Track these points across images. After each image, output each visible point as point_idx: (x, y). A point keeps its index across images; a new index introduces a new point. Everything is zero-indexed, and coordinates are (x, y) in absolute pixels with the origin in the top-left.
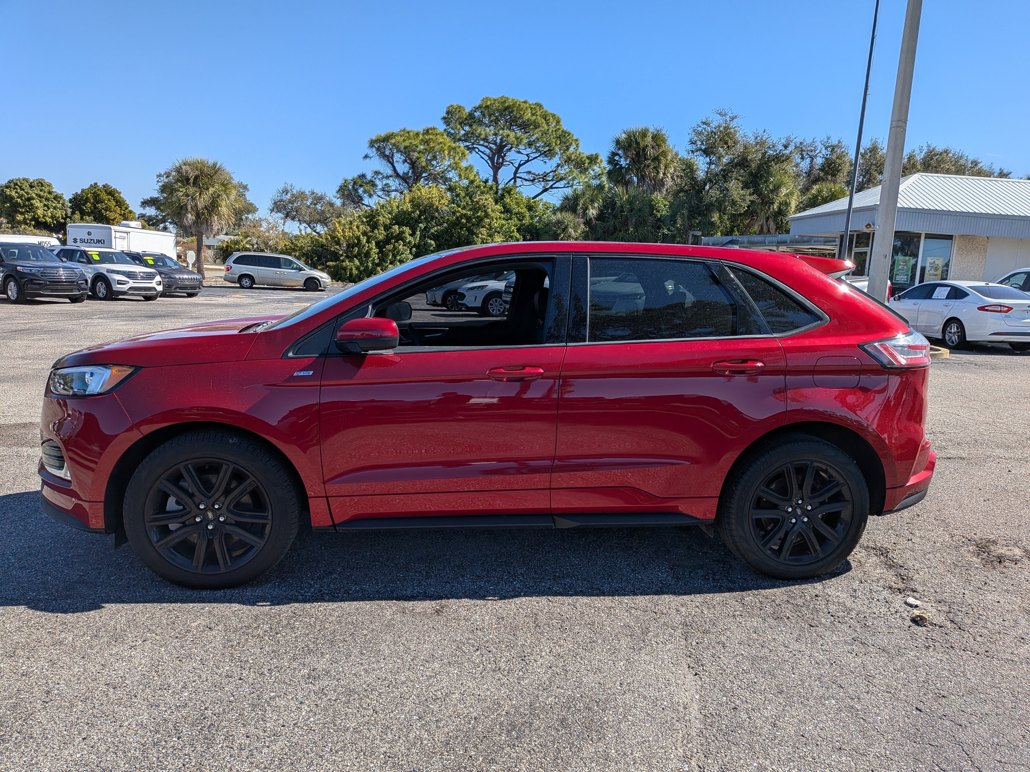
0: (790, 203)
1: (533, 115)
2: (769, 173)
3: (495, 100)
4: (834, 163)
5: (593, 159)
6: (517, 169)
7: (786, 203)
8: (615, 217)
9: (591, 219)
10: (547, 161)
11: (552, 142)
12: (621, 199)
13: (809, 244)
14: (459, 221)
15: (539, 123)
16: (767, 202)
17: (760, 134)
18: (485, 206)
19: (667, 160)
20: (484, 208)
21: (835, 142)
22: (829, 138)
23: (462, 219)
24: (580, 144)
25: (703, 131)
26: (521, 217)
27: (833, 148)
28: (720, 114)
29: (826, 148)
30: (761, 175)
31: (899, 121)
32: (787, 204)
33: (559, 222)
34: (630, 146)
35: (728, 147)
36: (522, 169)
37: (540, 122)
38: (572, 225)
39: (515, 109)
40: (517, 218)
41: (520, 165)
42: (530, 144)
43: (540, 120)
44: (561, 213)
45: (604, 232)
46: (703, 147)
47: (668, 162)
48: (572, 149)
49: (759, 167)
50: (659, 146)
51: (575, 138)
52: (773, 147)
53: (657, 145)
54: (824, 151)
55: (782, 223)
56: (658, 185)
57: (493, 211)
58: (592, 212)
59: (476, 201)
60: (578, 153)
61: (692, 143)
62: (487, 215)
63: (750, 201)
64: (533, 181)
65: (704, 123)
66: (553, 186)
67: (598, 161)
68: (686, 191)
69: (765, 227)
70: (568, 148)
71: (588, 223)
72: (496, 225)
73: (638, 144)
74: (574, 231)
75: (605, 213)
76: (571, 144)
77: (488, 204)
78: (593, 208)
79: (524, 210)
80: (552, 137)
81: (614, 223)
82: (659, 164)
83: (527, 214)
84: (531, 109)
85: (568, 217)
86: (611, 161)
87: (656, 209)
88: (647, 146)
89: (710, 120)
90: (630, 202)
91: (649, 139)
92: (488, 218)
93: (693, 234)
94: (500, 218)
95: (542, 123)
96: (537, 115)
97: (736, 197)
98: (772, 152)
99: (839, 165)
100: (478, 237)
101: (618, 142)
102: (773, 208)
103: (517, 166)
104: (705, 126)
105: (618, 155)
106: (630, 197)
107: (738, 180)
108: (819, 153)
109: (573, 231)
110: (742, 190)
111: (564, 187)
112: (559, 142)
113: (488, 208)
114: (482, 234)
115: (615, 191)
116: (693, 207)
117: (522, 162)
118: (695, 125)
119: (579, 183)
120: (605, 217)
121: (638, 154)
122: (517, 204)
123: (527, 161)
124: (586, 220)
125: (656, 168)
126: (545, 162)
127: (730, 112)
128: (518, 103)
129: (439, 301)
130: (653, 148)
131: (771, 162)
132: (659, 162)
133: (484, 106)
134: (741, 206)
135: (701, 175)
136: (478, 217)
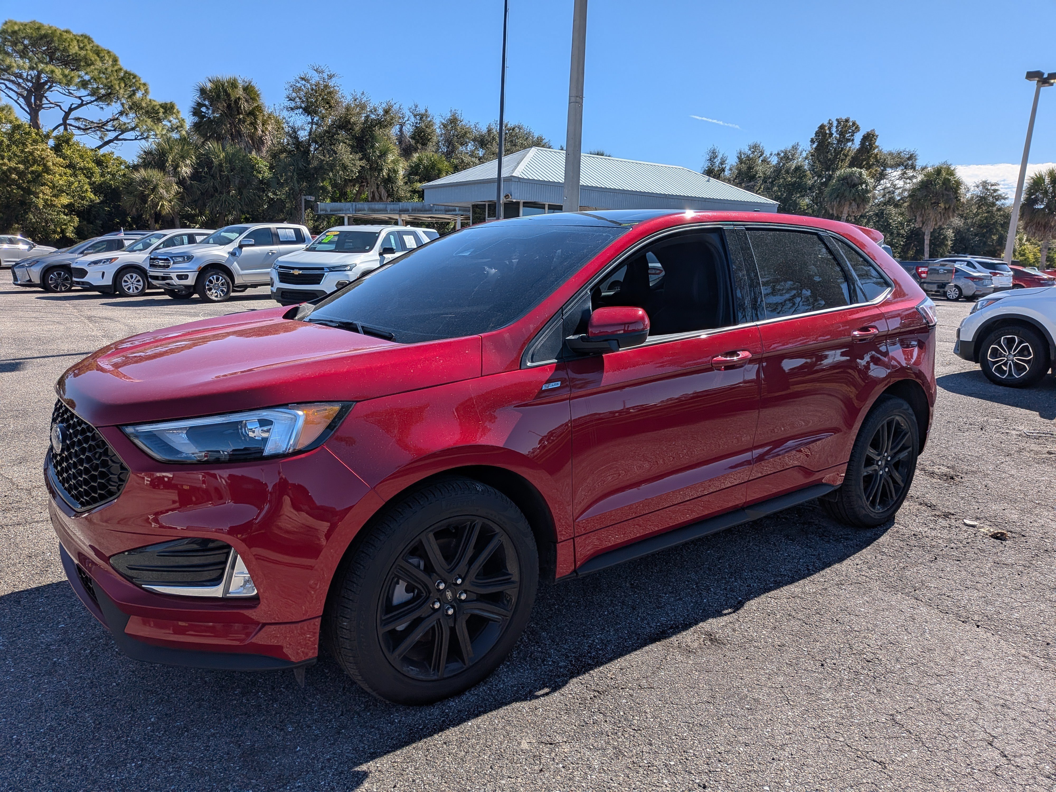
0: (398, 171)
1: (81, 49)
2: (373, 137)
3: (26, 25)
4: (423, 132)
5: (168, 109)
6: (67, 114)
7: (394, 171)
8: (213, 177)
9: (184, 179)
10: (104, 106)
11: (115, 84)
12: (218, 156)
13: (430, 212)
14: (7, 176)
15: (91, 60)
16: (376, 168)
17: (358, 97)
18: (43, 159)
19: (264, 115)
20: (42, 161)
21: (423, 112)
22: (416, 106)
23: (11, 174)
24: (150, 90)
25: (303, 87)
26: (89, 174)
27: (422, 117)
28: (316, 71)
29: (415, 116)
30: (366, 139)
31: (577, 97)
32: (396, 172)
33: (144, 181)
34: (218, 96)
35: (330, 107)
36: (73, 114)
37: (93, 59)
38: (162, 185)
39: (55, 39)
40: (84, 174)
41: (71, 110)
42: (84, 84)
43: (93, 57)
44: (145, 170)
45: (202, 193)
46: (303, 105)
47: (265, 118)
48: (139, 95)
49: (363, 131)
50: (254, 99)
51: (142, 81)
52: (375, 111)
53: (251, 98)
54: (413, 119)
55: (393, 190)
56: (258, 143)
57: (53, 164)
58: (186, 171)
59: (29, 152)
60: (148, 100)
61: (291, 100)
62: (47, 170)
63: (360, 166)
64: (84, 130)
65: (303, 79)
66: (119, 137)
67: (175, 111)
68: (290, 152)
69: (377, 194)
70: (134, 93)
71: (181, 182)
72: (61, 182)
73: (228, 95)
74: (167, 191)
75: (201, 172)
76: (138, 89)
77: (48, 156)
78: (186, 166)
79: (92, 165)
80: (112, 78)
81: (214, 183)
82: (255, 120)
83: (97, 170)
84: (78, 41)
85: (155, 175)
86: (196, 112)
87: (256, 170)
88: (239, 98)
89: (308, 77)
90: (230, 159)
91: (240, 92)
92: (48, 174)
93: (305, 199)
94: (65, 174)
95: (96, 60)
96: (87, 50)
97: (347, 162)
98: (374, 116)
99: (429, 134)
100: (38, 198)
101: (203, 91)
102: (383, 175)
103: (67, 111)
104: (303, 82)
105: (205, 105)
106: (227, 154)
107: (345, 143)
108: (408, 120)
109: (164, 191)
110: (351, 154)
111: (136, 139)
112: (123, 85)
113: (47, 161)
114: (44, 194)
115: (209, 147)
116: (301, 170)
117: (73, 106)
118: (292, 81)
119: (156, 135)
120: (201, 177)
121: (229, 106)
122: (81, 157)
123: (81, 105)
124: (179, 179)
125: (254, 124)
126: (102, 108)
127: (327, 70)
128: (58, 32)
129: (37, 280)
130: (247, 101)
131: (375, 127)
132: (256, 118)
133: (10, 31)
134: (352, 171)
135: (303, 135)
136: (32, 172)
